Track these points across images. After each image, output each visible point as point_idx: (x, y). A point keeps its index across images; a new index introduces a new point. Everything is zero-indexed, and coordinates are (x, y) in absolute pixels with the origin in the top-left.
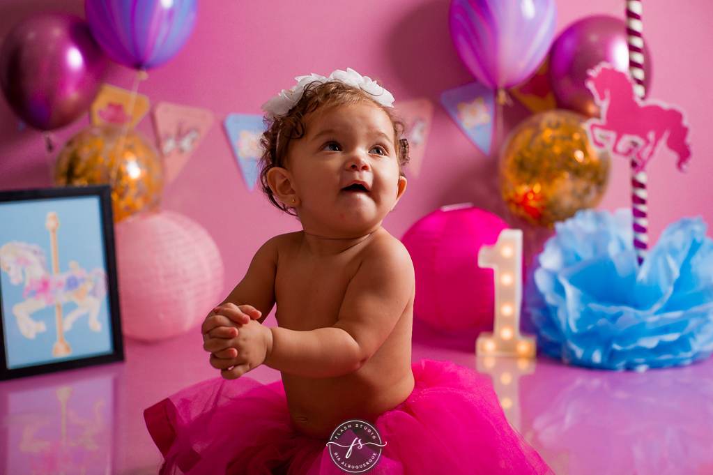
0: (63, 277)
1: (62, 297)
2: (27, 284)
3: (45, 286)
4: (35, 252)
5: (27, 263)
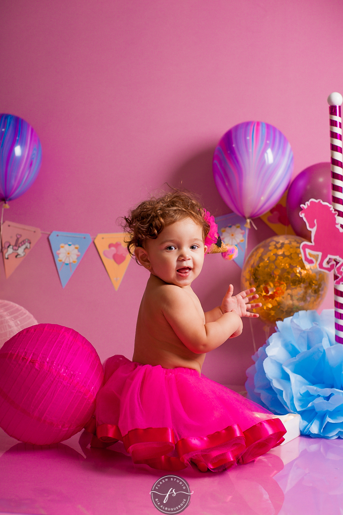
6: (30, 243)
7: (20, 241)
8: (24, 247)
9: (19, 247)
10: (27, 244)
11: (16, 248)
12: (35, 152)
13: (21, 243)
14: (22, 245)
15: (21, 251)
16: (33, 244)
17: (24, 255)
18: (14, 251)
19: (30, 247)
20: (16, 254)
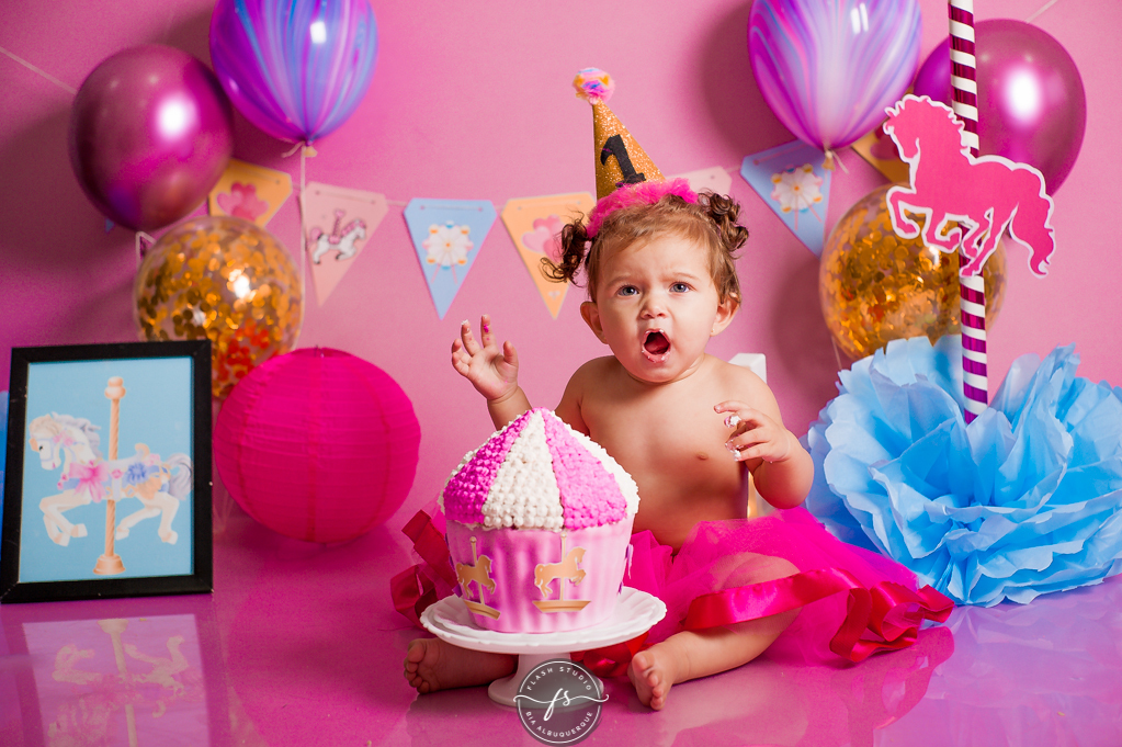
0: (123, 464)
1: (118, 491)
2: (66, 470)
3: (94, 472)
4: (83, 428)
5: (70, 441)
6: (364, 227)
7: (343, 223)
8: (351, 236)
9: (342, 236)
10: (359, 230)
11: (336, 239)
12: (362, 31)
13: (345, 228)
14: (348, 232)
15: (346, 245)
16: (373, 226)
17: (355, 254)
18: (333, 247)
19: (365, 235)
20: (336, 253)
